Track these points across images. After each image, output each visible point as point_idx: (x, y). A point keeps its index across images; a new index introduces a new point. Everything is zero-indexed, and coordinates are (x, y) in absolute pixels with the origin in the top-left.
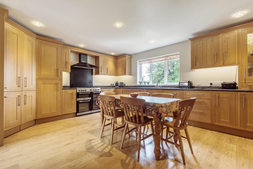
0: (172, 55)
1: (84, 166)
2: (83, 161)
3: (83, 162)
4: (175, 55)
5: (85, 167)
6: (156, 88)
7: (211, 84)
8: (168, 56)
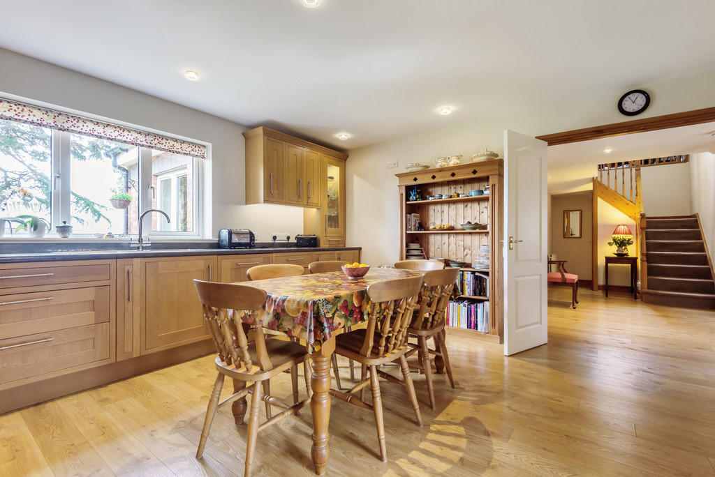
0: (176, 140)
1: (544, 451)
2: (533, 459)
3: (537, 458)
4: (189, 143)
5: (545, 449)
6: (136, 252)
7: (275, 238)
8: (162, 137)
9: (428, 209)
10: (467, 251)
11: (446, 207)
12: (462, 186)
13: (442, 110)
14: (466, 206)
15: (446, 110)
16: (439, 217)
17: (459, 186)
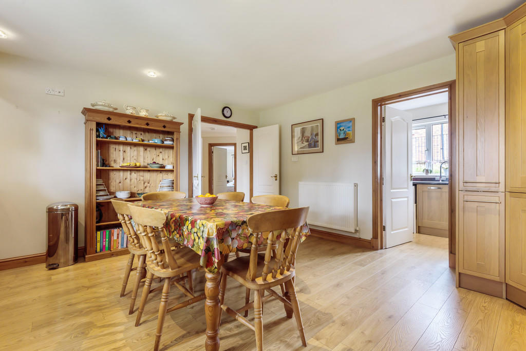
9: (108, 147)
10: (146, 184)
11: (128, 149)
12: (142, 133)
13: (149, 72)
14: (146, 150)
15: (152, 73)
16: (121, 157)
17: (140, 133)
